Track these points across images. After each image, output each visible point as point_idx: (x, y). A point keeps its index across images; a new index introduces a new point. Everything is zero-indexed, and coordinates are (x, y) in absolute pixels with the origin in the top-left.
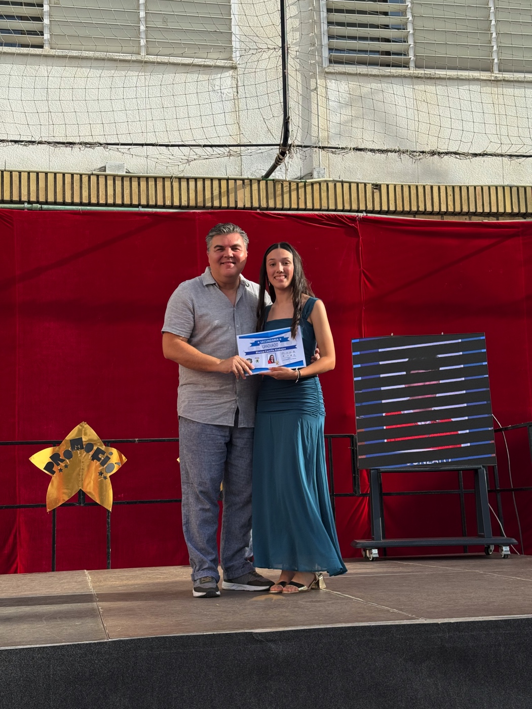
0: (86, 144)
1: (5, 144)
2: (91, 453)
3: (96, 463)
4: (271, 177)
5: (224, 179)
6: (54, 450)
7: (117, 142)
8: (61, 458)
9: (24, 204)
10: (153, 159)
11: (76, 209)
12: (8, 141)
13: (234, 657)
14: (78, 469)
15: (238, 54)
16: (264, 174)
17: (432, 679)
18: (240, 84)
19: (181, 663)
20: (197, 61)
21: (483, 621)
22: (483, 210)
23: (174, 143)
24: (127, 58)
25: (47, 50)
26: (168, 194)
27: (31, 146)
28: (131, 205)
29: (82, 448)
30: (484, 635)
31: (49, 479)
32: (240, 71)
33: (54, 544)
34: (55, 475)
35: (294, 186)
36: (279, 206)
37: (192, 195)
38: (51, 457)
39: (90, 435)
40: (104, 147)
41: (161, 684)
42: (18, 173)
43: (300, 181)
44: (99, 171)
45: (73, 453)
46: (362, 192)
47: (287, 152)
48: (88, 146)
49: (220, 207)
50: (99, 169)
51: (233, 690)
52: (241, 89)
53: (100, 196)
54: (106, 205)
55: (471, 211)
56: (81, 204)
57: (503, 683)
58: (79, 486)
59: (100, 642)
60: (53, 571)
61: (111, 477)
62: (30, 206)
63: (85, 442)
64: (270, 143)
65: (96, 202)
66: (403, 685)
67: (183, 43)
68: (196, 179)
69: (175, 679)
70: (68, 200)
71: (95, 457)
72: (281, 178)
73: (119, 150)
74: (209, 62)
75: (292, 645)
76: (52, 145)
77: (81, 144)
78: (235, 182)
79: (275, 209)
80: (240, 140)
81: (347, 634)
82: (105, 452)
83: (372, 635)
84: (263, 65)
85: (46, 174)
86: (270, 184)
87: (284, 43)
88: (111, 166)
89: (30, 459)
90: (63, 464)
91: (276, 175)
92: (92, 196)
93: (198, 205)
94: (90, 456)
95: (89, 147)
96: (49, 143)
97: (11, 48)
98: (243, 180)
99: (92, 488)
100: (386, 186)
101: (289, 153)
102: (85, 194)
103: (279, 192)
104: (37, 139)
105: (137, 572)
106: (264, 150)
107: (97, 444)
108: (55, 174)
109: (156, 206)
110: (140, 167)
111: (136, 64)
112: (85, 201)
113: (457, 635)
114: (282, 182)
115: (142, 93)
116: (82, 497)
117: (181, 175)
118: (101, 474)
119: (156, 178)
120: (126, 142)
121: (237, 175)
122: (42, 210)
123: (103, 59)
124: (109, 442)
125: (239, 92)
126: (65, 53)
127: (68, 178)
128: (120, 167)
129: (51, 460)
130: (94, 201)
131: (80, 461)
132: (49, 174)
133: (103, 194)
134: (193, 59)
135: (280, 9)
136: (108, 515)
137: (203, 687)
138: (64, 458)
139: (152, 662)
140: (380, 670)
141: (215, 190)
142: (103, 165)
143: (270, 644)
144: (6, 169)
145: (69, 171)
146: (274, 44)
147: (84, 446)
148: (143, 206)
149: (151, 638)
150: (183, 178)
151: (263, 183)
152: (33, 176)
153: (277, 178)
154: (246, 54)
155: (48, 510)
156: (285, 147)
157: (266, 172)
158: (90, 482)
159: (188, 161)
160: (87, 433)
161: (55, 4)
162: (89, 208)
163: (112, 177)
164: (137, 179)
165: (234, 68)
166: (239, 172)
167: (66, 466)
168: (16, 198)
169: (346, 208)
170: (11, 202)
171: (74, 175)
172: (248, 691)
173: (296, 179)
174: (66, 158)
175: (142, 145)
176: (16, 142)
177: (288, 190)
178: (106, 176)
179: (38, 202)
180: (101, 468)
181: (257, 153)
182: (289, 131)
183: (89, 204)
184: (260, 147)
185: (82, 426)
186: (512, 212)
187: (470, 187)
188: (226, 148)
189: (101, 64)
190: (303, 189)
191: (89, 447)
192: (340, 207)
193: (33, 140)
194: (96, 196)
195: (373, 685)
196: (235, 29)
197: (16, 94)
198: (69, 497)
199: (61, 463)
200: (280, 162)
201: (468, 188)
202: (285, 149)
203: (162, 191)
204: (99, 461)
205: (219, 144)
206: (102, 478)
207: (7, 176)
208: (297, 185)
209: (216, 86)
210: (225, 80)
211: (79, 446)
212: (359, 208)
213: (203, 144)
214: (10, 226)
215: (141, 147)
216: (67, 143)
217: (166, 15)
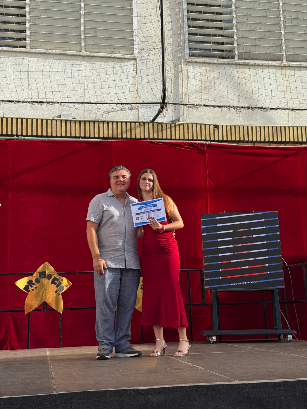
0: (50, 102)
1: (3, 103)
2: (51, 280)
4: (156, 121)
5: (129, 122)
6: (29, 278)
7: (68, 101)
8: (33, 283)
10: (88, 111)
11: (44, 139)
12: (5, 101)
14: (43, 289)
15: (137, 51)
16: (152, 119)
18: (138, 68)
20: (114, 55)
22: (277, 140)
23: (100, 102)
24: (74, 54)
25: (28, 49)
26: (96, 130)
27: (18, 104)
28: (75, 137)
29: (45, 277)
31: (26, 295)
32: (138, 61)
33: (29, 333)
34: (30, 293)
35: (169, 126)
36: (160, 137)
37: (110, 132)
38: (27, 282)
39: (50, 270)
40: (60, 104)
42: (11, 119)
43: (172, 123)
44: (58, 118)
45: (41, 280)
46: (208, 130)
47: (165, 107)
48: (51, 104)
49: (126, 138)
50: (57, 116)
52: (138, 71)
53: (58, 132)
54: (61, 137)
55: (270, 140)
56: (47, 136)
58: (44, 299)
60: (28, 348)
61: (62, 294)
62: (17, 137)
63: (47, 273)
64: (156, 102)
65: (55, 135)
67: (105, 45)
68: (113, 122)
70: (39, 134)
71: (53, 282)
72: (161, 121)
73: (69, 106)
74: (120, 56)
77: (46, 102)
78: (135, 124)
79: (158, 139)
80: (138, 100)
82: (59, 280)
84: (151, 58)
85: (27, 119)
86: (155, 125)
87: (163, 46)
88: (64, 115)
89: (15, 283)
90: (34, 286)
91: (158, 120)
92: (53, 132)
93: (114, 137)
95: (52, 104)
96: (29, 102)
97: (7, 48)
98: (140, 123)
99: (51, 301)
100: (221, 126)
101: (166, 108)
102: (49, 130)
103: (160, 129)
104: (22, 100)
105: (77, 349)
106: (152, 106)
107: (54, 275)
108: (32, 119)
109: (90, 138)
110: (81, 115)
111: (79, 58)
112: (49, 134)
114: (162, 124)
115: (82, 74)
116: (45, 305)
117: (105, 120)
118: (56, 292)
119: (89, 122)
120: (73, 102)
121: (136, 120)
122: (24, 140)
123: (60, 54)
124: (61, 273)
125: (137, 72)
126: (39, 50)
127: (39, 122)
128: (69, 115)
129: (27, 284)
131: (44, 285)
132: (28, 119)
133: (59, 131)
134: (111, 54)
135: (161, 26)
136: (60, 316)
138: (35, 283)
141: (124, 128)
142: (60, 114)
144: (5, 116)
145: (40, 118)
146: (157, 46)
147: (47, 276)
148: (82, 138)
150: (106, 122)
151: (151, 125)
152: (19, 121)
153: (159, 121)
154: (142, 51)
155: (26, 313)
156: (163, 104)
157: (153, 118)
158: (50, 297)
159: (108, 112)
160: (48, 268)
161: (33, 23)
162: (51, 139)
163: (65, 121)
164: (79, 122)
165: (135, 59)
166: (137, 118)
167: (36, 288)
168: (9, 133)
169: (198, 139)
170: (7, 135)
171: (43, 120)
173: (170, 122)
174: (38, 110)
175: (82, 103)
177: (165, 128)
178: (61, 121)
179: (22, 135)
180: (57, 288)
181: (148, 108)
182: (165, 95)
183: (52, 136)
184: (149, 104)
185: (46, 264)
186: (294, 141)
187: (269, 127)
188: (130, 105)
189: (59, 57)
190: (174, 128)
191: (50, 277)
192: (195, 138)
193: (20, 100)
194: (55, 132)
196: (135, 38)
197: (10, 75)
198: (38, 305)
199: (32, 285)
200: (161, 113)
201: (268, 127)
202: (164, 105)
203: (93, 129)
204: (55, 285)
205: (126, 102)
206: (57, 295)
207: (4, 120)
208: (171, 125)
209: (124, 70)
210: (130, 66)
211: (44, 276)
212: (206, 138)
213: (117, 102)
214: (5, 148)
215: (81, 104)
216: (40, 102)
217: (96, 30)
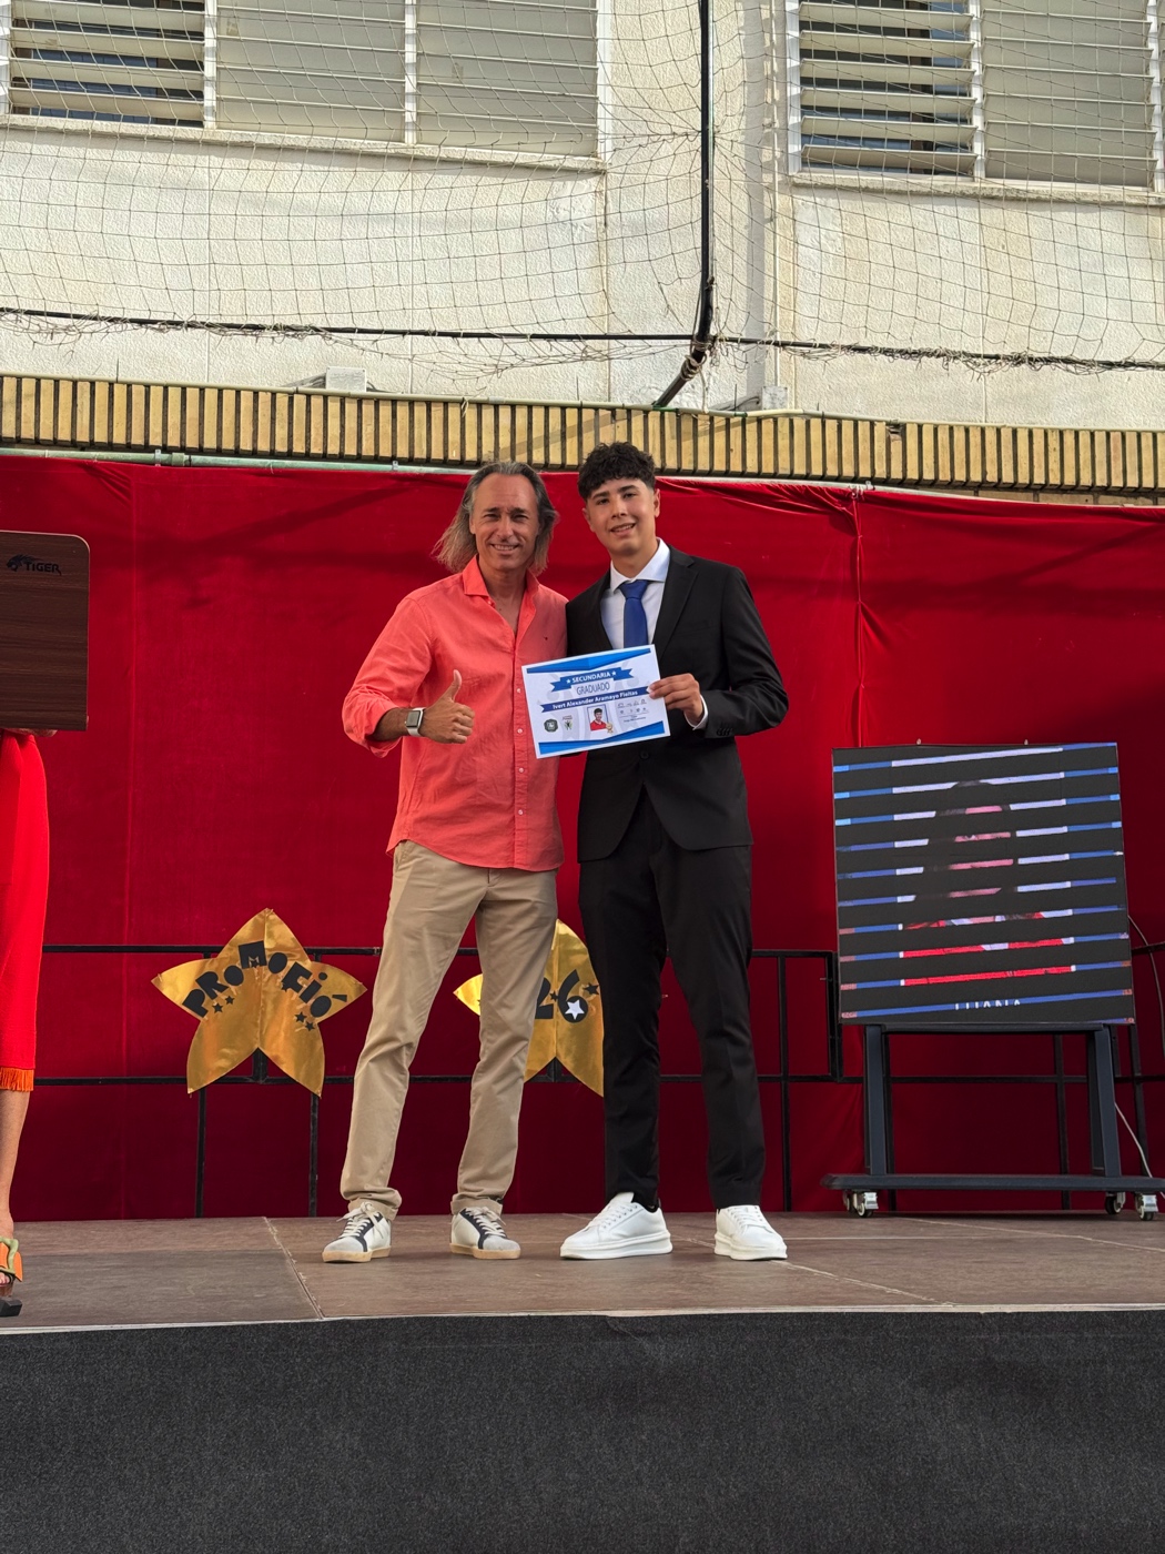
0: (286, 328)
1: (119, 326)
2: (282, 974)
3: (292, 995)
4: (672, 405)
5: (572, 407)
6: (204, 964)
7: (351, 325)
8: (219, 982)
9: (154, 452)
10: (424, 364)
11: (261, 465)
12: (124, 321)
13: (570, 1364)
14: (256, 1005)
15: (609, 145)
16: (657, 398)
17: (965, 1426)
18: (611, 207)
19: (464, 1370)
20: (523, 158)
21: (1070, 1313)
22: (1125, 483)
23: (470, 331)
24: (377, 150)
25: (210, 130)
26: (454, 436)
27: (172, 332)
28: (376, 459)
29: (263, 962)
30: (1073, 1341)
31: (193, 1025)
32: (613, 179)
33: (201, 1161)
34: (206, 1018)
35: (719, 422)
36: (687, 465)
38: (197, 981)
39: (280, 936)
40: (323, 337)
41: (424, 1411)
42: (143, 388)
43: (733, 413)
44: (313, 386)
45: (246, 972)
46: (864, 440)
47: (707, 352)
48: (291, 333)
49: (563, 466)
50: (312, 381)
51: (566, 1429)
52: (608, 217)
53: (312, 438)
54: (325, 457)
55: (1099, 483)
56: (273, 454)
57: (1112, 1439)
58: (256, 1043)
59: (306, 1323)
60: (198, 1217)
61: (320, 1024)
62: (166, 456)
63: (270, 950)
64: (675, 334)
65: (304, 451)
66: (907, 1434)
67: (494, 120)
68: (513, 406)
69: (450, 1402)
70: (246, 445)
71: (290, 983)
72: (693, 406)
73: (355, 342)
74: (549, 160)
75: (685, 1344)
76: (216, 330)
77: (275, 328)
78: (597, 414)
79: (678, 472)
80: (608, 326)
81: (794, 1327)
82: (311, 974)
83: (846, 1332)
84: (662, 168)
85: (202, 390)
86: (670, 419)
87: (707, 123)
88: (336, 377)
89: (154, 981)
90: (222, 996)
91: (683, 400)
92: (295, 438)
94: (279, 981)
95: (293, 336)
96: (210, 326)
97: (136, 125)
98: (613, 410)
99: (282, 1047)
100: (916, 427)
101: (711, 355)
102: (281, 432)
103: (688, 433)
104: (186, 318)
106: (662, 349)
107: (291, 955)
108: (220, 391)
109: (428, 461)
110: (397, 379)
111: (394, 161)
112: (281, 447)
113: (1016, 1337)
114: (694, 416)
116: (261, 1065)
117: (481, 397)
118: (301, 1018)
119: (429, 403)
120: (369, 327)
121: (600, 399)
122: (190, 466)
123: (327, 152)
124: (318, 952)
125: (609, 223)
126: (251, 137)
127: (246, 400)
128: (355, 378)
129: (199, 987)
130: (299, 448)
131: (258, 990)
132: (207, 390)
133: (317, 434)
134: (516, 153)
135: (699, 50)
136: (314, 1104)
137: (507, 1418)
138: (225, 983)
139: (406, 1365)
140: (861, 1401)
141: (553, 429)
142: (320, 374)
143: (640, 1340)
144: (121, 378)
145: (249, 386)
146: (684, 125)
147: (268, 960)
148: (402, 462)
149: (407, 1318)
150: (487, 403)
151: (654, 417)
152: (174, 394)
153: (685, 406)
154: (628, 145)
155: (190, 1091)
156: (703, 341)
157: (661, 393)
158: (278, 1034)
159: (498, 369)
160: (275, 933)
161: (228, 34)
162: (288, 463)
163: (338, 400)
164: (390, 403)
165: (599, 172)
166: (604, 392)
167: (230, 1000)
168: (137, 440)
169: (829, 473)
170: (129, 447)
171: (260, 393)
172: (595, 1431)
173: (725, 409)
174: (244, 356)
175: (403, 333)
176: (141, 322)
177: (708, 429)
178: (326, 397)
179: (183, 449)
180: (304, 1005)
181: (645, 355)
182: (711, 308)
183: (290, 455)
184: (649, 342)
185: (263, 917)
187: (1096, 433)
188: (579, 343)
189: (323, 161)
190: (739, 428)
191: (278, 962)
192: (817, 470)
193: (177, 319)
194: (304, 438)
195: (848, 1431)
196: (604, 94)
197: (142, 224)
198: (233, 1065)
199: (218, 993)
200: (692, 373)
201: (1092, 435)
202: (702, 346)
203: (442, 430)
204: (298, 992)
205: (561, 333)
206: (304, 1028)
207: (120, 391)
208: (728, 420)
209: (561, 211)
210: (580, 198)
211: (257, 959)
212: (857, 472)
213: (532, 333)
214: (124, 497)
215: (401, 336)
216: (248, 327)
217: (458, 61)
